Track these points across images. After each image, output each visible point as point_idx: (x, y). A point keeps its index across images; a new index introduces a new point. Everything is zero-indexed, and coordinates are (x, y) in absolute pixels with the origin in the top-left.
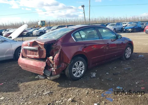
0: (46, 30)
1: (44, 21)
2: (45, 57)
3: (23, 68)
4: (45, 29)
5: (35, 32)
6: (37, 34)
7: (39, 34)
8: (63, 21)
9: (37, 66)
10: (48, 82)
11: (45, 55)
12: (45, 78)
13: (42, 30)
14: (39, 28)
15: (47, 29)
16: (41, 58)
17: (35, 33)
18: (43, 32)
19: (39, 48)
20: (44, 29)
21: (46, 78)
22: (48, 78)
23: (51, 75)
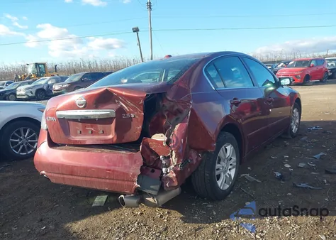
0: (53, 84)
1: (44, 64)
2: (136, 138)
3: (55, 178)
4: (50, 83)
5: (22, 90)
6: (30, 95)
7: (34, 94)
8: (87, 65)
9: (112, 168)
10: (141, 214)
11: (139, 132)
12: (139, 203)
13: (41, 85)
14: (31, 80)
15: (54, 81)
16: (124, 141)
17: (23, 93)
18: (45, 88)
19: (120, 111)
20: (47, 83)
21: (142, 201)
22: (151, 199)
23: (162, 190)
